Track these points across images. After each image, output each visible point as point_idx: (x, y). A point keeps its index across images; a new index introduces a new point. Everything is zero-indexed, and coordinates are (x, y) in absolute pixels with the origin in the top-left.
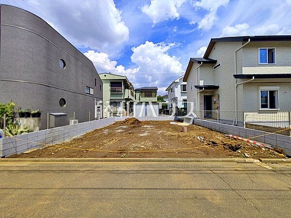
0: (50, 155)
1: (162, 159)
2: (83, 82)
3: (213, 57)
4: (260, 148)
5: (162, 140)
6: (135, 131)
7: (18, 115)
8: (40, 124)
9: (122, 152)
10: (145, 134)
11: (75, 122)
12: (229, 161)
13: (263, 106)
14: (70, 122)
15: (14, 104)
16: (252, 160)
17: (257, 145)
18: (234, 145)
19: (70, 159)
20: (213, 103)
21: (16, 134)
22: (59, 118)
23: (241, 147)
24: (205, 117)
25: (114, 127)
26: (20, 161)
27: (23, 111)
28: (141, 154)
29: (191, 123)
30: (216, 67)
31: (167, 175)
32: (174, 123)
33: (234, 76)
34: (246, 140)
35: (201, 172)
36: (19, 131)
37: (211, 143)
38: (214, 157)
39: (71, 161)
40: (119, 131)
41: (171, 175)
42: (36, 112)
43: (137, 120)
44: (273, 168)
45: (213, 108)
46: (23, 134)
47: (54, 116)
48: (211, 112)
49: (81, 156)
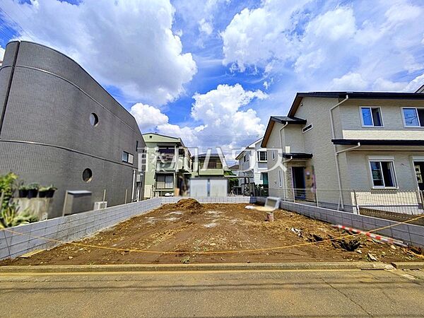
0: (65, 260)
1: (248, 264)
2: (121, 145)
3: (300, 115)
4: (387, 245)
5: (240, 233)
6: (195, 219)
7: (17, 193)
8: (51, 208)
9: (182, 253)
10: (213, 225)
11: (102, 206)
12: (349, 267)
13: (377, 183)
14: (95, 206)
15: (14, 177)
16: (381, 265)
17: (384, 241)
18: (348, 242)
19: (101, 266)
20: (306, 177)
21: (10, 225)
22: (79, 199)
23: (359, 244)
24: (296, 198)
25: (163, 214)
26: (15, 270)
27: (27, 187)
28: (212, 257)
29: (277, 207)
30: (306, 129)
31: (262, 292)
32: (252, 207)
33: (332, 141)
34: (365, 233)
35: (313, 286)
36: (16, 219)
37: (312, 238)
38: (326, 260)
39: (103, 270)
40: (172, 219)
41: (268, 291)
42: (48, 189)
43: (197, 202)
44: (415, 277)
45: (306, 185)
46: (21, 225)
47: (72, 196)
48: (304, 191)
49: (118, 261)
